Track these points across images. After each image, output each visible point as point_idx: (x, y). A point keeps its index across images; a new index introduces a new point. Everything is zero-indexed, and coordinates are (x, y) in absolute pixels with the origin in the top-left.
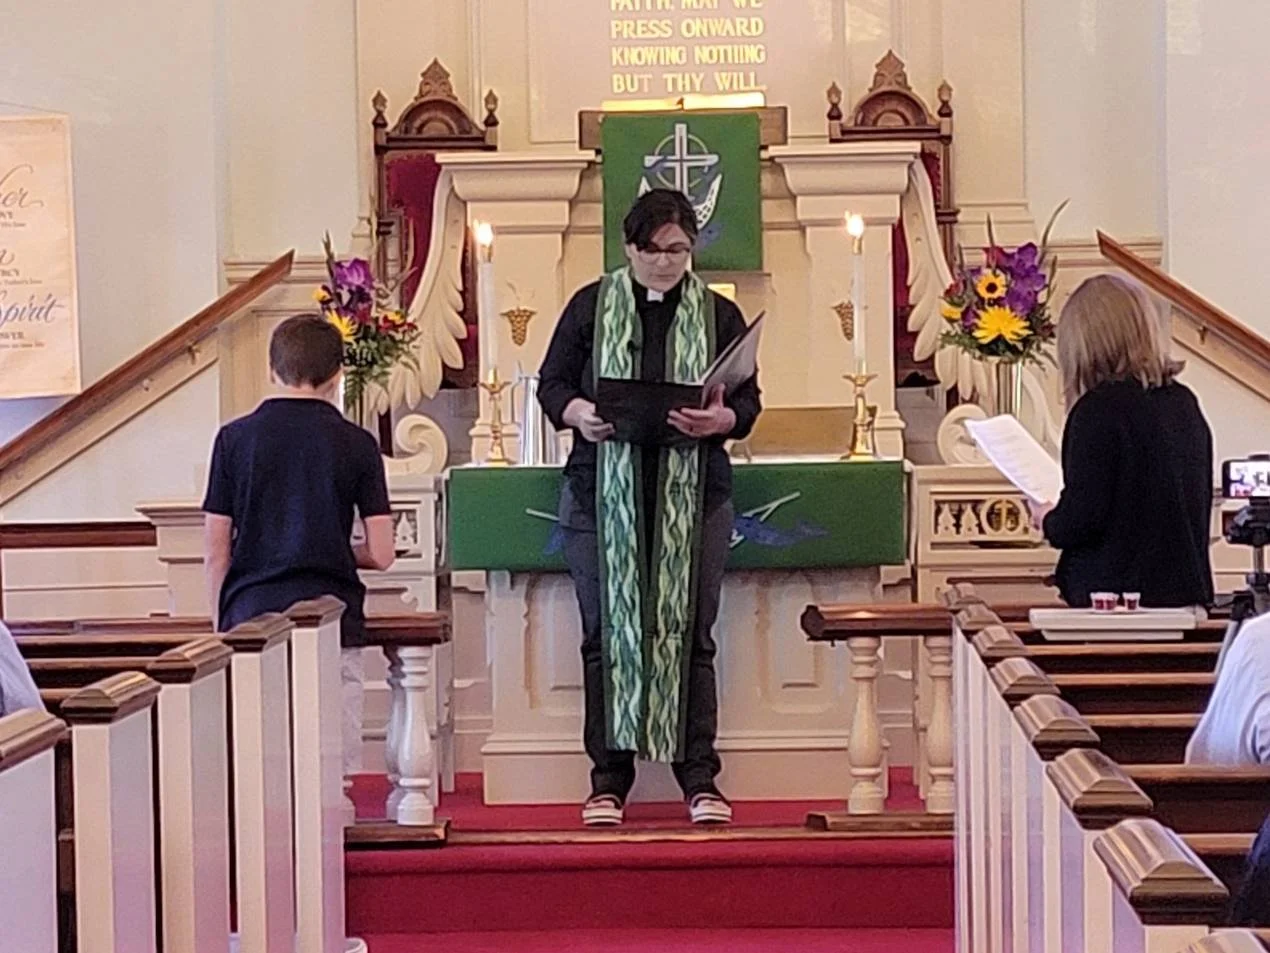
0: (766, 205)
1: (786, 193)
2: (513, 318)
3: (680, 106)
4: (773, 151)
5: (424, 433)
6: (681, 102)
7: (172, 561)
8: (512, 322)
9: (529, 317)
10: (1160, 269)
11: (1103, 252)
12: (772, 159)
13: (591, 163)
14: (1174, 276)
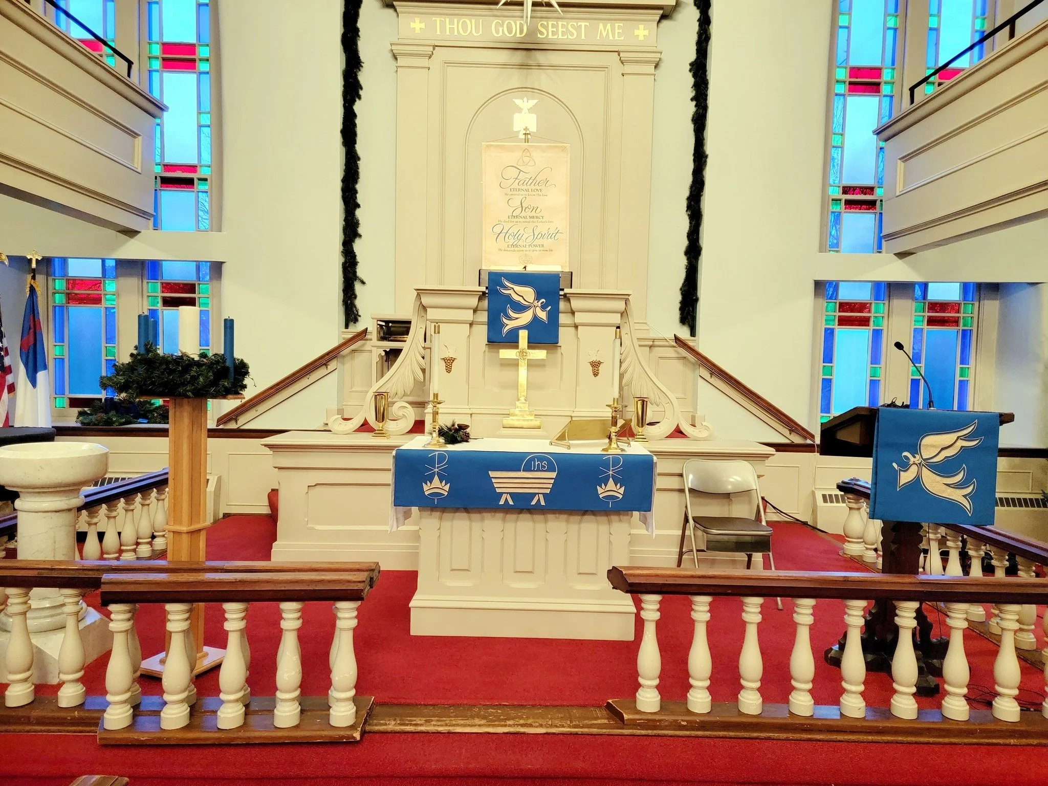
0: (561, 316)
1: (570, 311)
2: (446, 361)
3: (524, 269)
4: (567, 291)
5: (405, 410)
6: (525, 268)
7: (280, 468)
8: (446, 362)
9: (453, 361)
10: (696, 348)
11: (676, 342)
12: (565, 295)
13: (484, 293)
14: (701, 350)
